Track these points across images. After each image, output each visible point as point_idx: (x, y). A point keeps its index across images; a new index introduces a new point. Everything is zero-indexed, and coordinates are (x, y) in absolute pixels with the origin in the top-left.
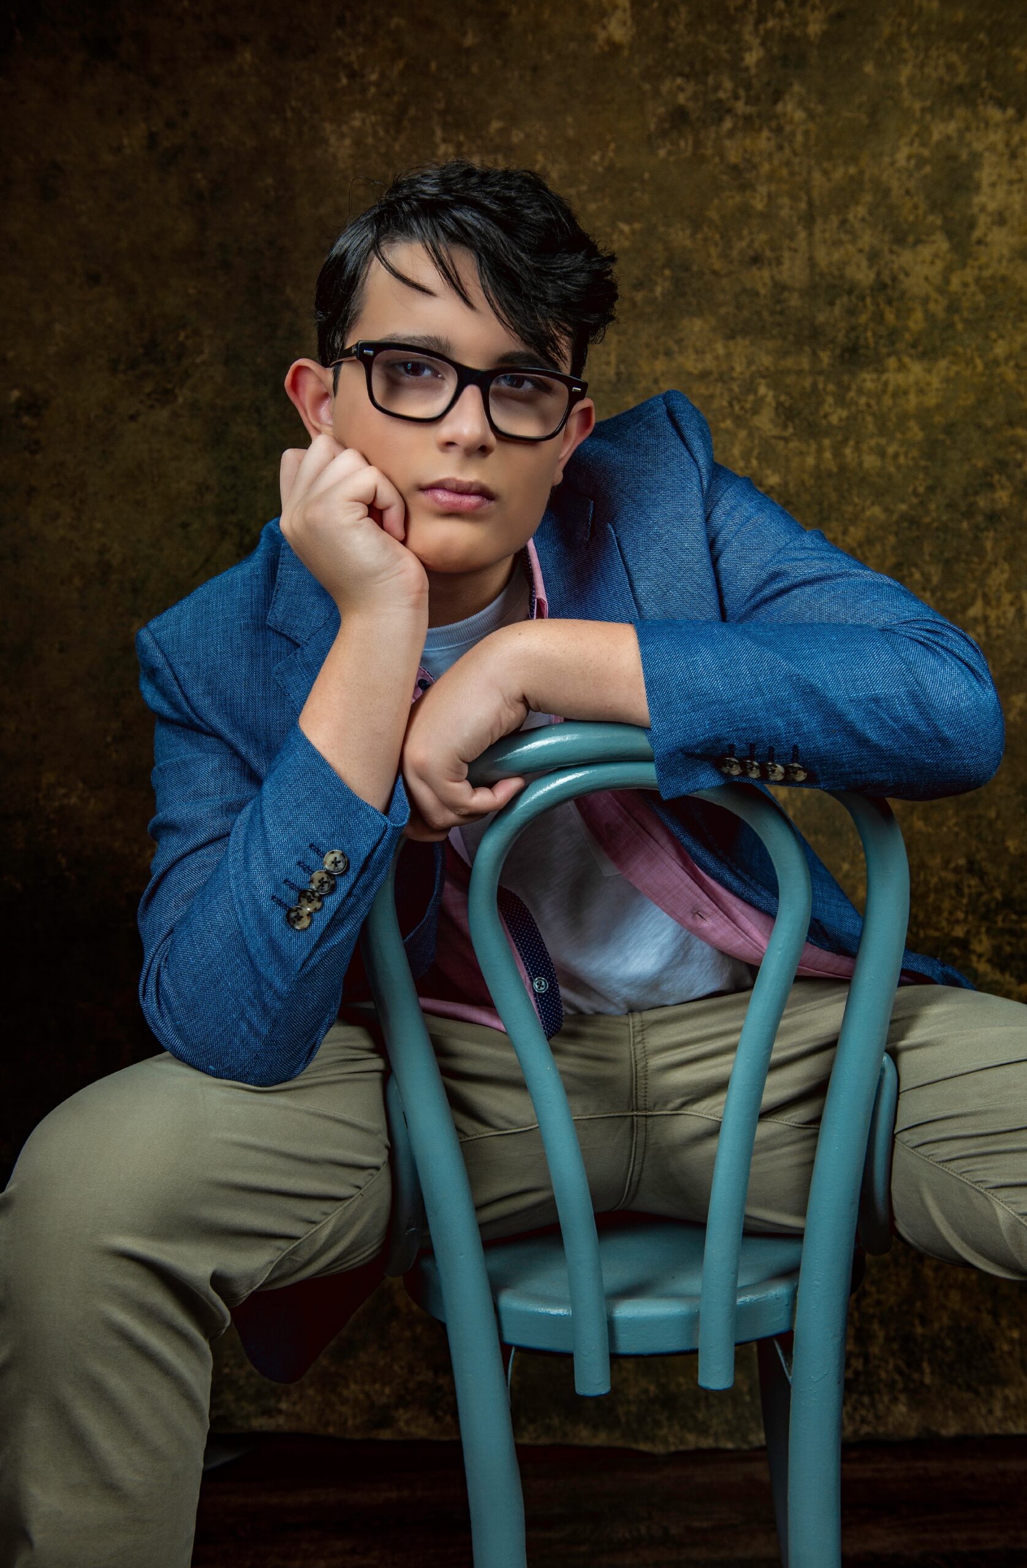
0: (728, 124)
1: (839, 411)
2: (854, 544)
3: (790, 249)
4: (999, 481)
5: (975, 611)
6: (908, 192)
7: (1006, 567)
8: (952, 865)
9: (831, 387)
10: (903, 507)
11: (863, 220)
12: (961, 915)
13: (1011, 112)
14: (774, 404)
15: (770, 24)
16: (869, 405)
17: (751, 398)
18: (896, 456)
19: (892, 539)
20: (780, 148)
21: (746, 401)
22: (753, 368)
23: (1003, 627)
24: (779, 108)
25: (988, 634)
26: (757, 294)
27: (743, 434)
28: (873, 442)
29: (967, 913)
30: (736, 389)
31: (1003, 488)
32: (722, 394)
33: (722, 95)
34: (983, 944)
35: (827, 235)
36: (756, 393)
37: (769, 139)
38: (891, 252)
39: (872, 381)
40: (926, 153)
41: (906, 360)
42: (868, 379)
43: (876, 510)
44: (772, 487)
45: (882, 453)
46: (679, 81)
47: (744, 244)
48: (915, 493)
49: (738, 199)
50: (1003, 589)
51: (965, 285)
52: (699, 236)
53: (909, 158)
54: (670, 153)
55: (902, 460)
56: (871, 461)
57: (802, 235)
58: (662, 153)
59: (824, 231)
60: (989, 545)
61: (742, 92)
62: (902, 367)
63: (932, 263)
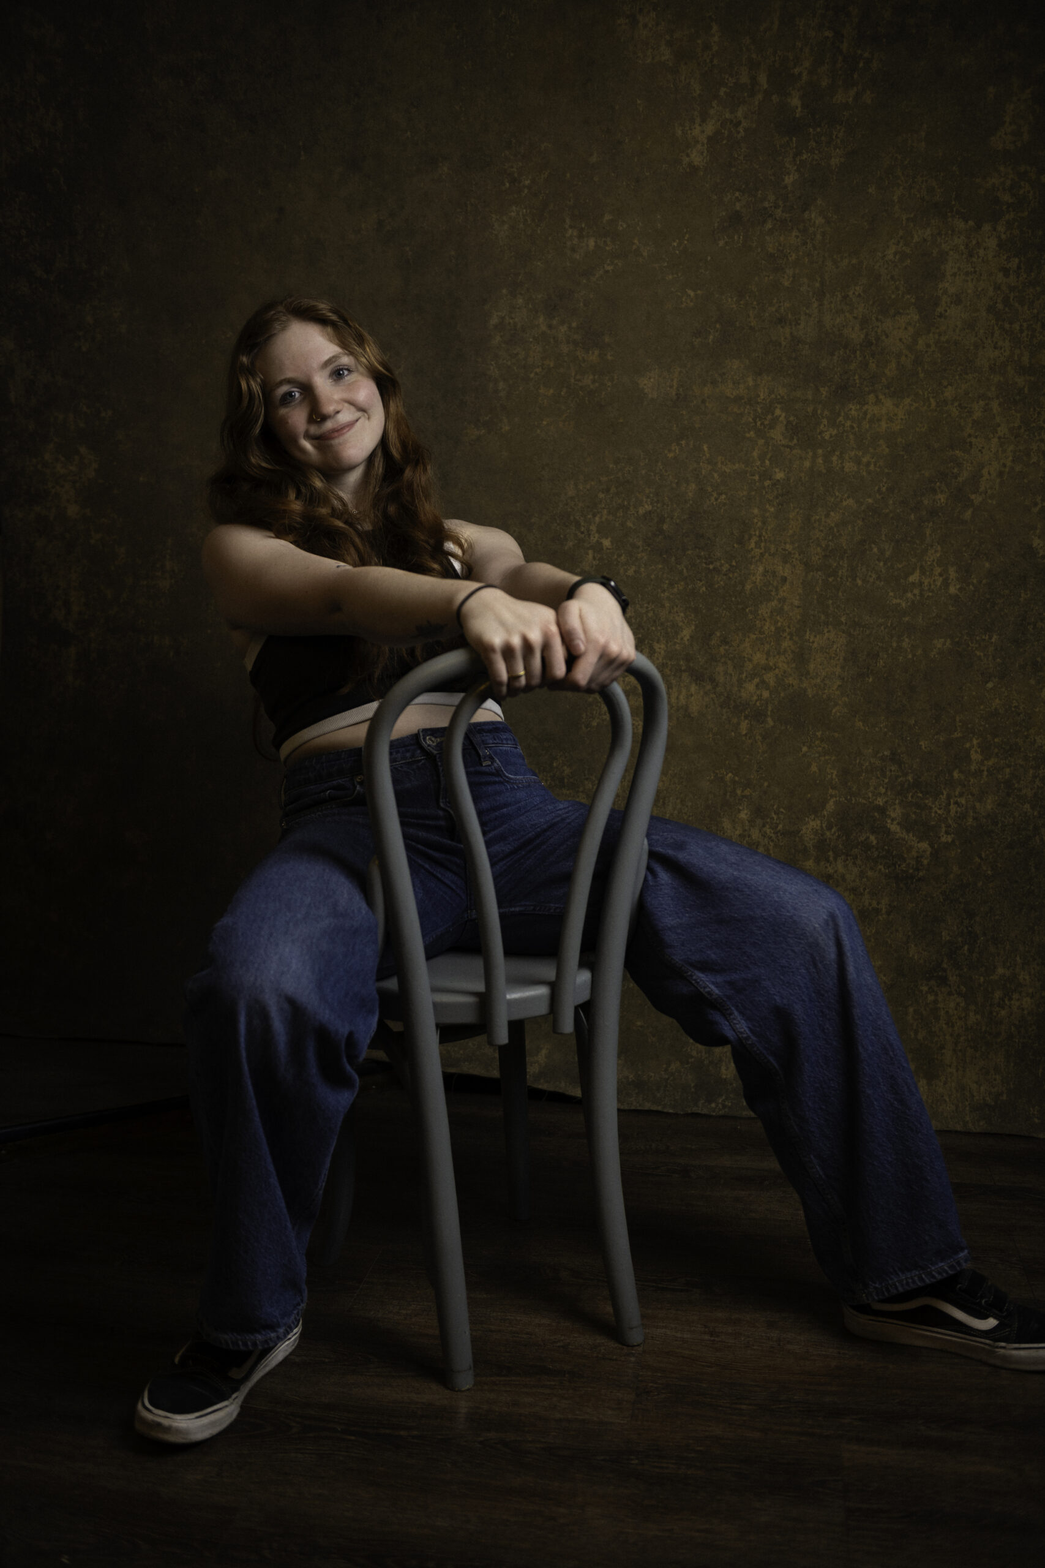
0: (769, 225)
1: (831, 429)
2: (833, 525)
3: (806, 314)
4: (939, 487)
5: (914, 578)
6: (892, 278)
7: (939, 548)
8: (880, 755)
9: (826, 413)
10: (870, 501)
11: (859, 295)
12: (883, 791)
13: (971, 223)
14: (785, 423)
15: (805, 156)
16: (852, 427)
17: (769, 417)
18: (868, 464)
19: (860, 522)
20: (805, 244)
21: (765, 419)
22: (773, 396)
23: (932, 591)
24: (806, 215)
25: (921, 595)
26: (780, 344)
27: (761, 442)
28: (853, 454)
29: (887, 789)
30: (759, 410)
31: (942, 492)
32: (749, 413)
33: (766, 204)
34: (896, 812)
35: (833, 306)
36: (773, 414)
37: (797, 237)
38: (877, 319)
39: (856, 410)
40: (908, 251)
41: (881, 397)
42: (853, 409)
43: (851, 502)
44: (778, 480)
45: (858, 462)
46: (737, 194)
47: (774, 309)
48: (879, 491)
49: (771, 278)
50: (935, 563)
51: (928, 346)
52: (742, 302)
53: (895, 254)
54: (726, 243)
55: (872, 467)
56: (850, 467)
57: (815, 305)
58: (721, 243)
59: (831, 302)
60: (928, 532)
61: (781, 203)
62: (878, 402)
63: (906, 329)
